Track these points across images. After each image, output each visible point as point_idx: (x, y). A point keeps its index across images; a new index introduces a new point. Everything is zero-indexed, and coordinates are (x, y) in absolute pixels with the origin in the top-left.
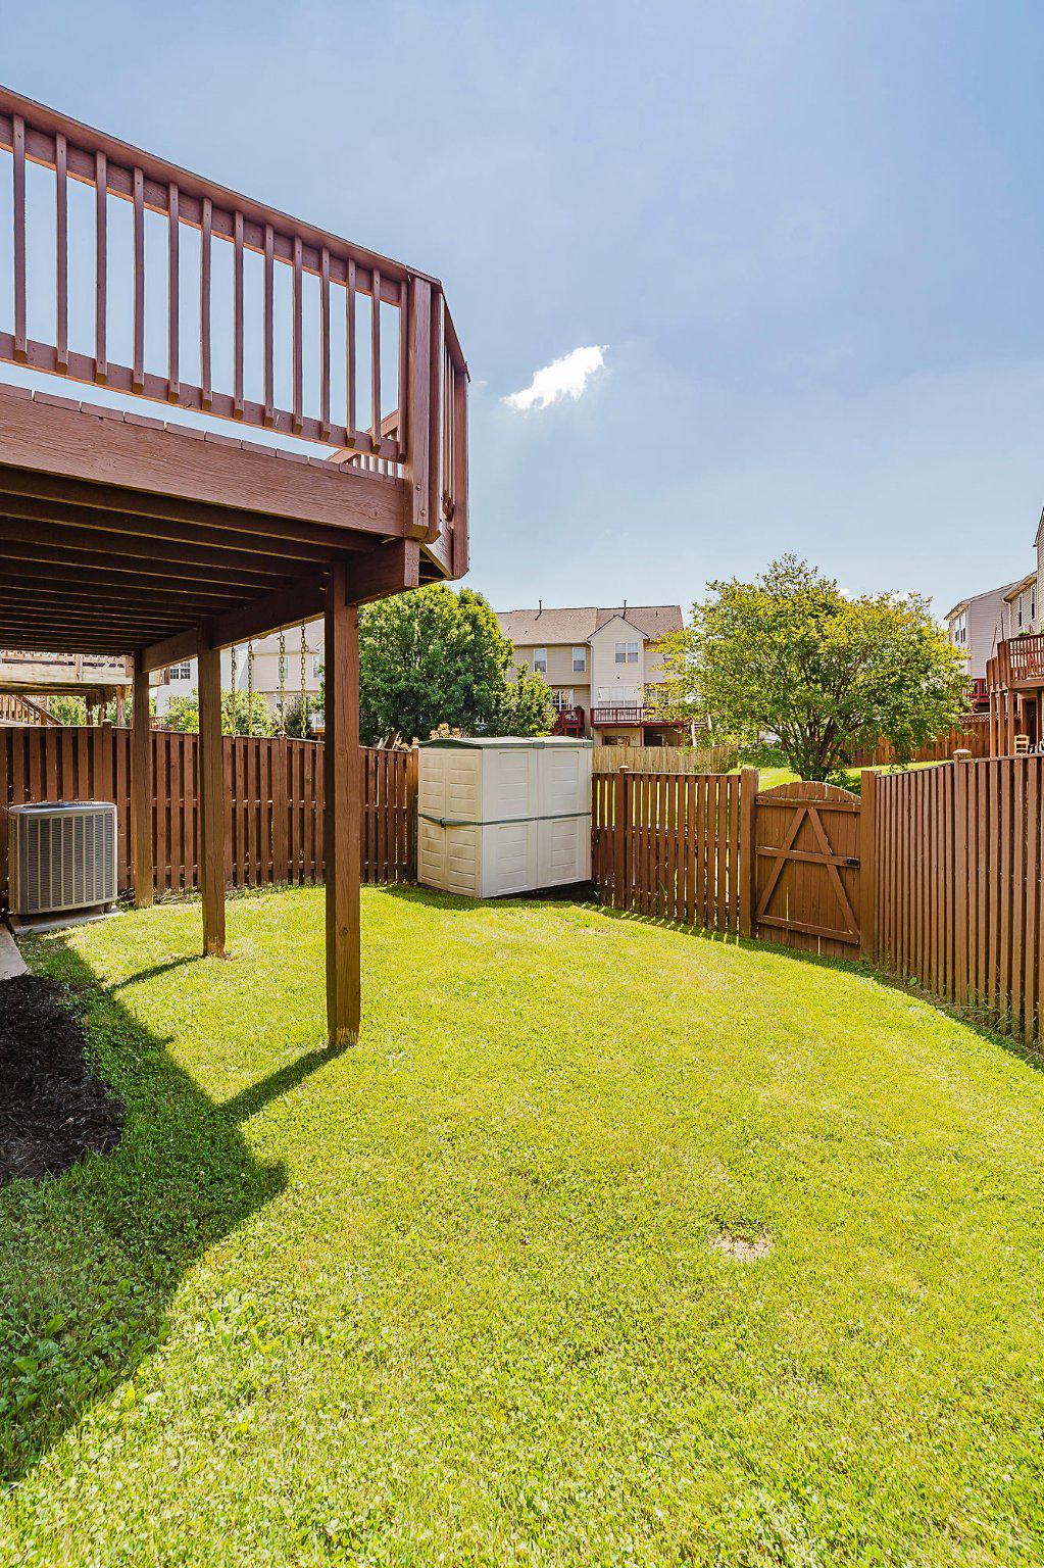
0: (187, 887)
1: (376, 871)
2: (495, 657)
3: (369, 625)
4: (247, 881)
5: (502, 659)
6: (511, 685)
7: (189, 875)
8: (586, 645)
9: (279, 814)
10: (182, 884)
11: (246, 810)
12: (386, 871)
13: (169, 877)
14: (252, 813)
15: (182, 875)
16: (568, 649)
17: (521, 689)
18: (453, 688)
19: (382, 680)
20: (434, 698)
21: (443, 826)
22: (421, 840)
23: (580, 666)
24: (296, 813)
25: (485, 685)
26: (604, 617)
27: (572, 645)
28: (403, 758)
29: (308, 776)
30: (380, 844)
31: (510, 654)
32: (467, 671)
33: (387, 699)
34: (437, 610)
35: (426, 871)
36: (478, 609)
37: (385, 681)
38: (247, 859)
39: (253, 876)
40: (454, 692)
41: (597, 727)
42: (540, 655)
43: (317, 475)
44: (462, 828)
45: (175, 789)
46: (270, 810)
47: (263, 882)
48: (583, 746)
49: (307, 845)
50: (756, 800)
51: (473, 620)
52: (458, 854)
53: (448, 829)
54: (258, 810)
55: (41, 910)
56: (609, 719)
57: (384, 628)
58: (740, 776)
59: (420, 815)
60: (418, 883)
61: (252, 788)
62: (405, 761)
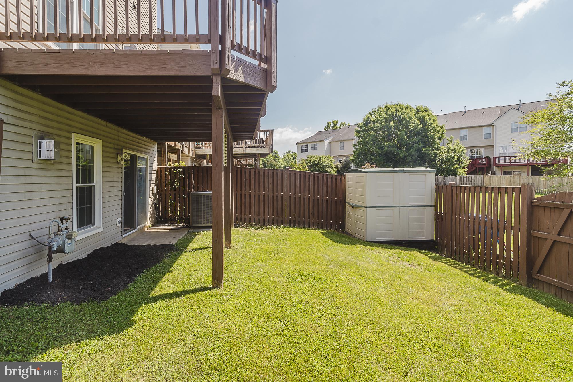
0: (252, 223)
1: (327, 224)
2: (434, 135)
3: (373, 126)
4: (273, 223)
5: (438, 135)
6: (443, 147)
7: (252, 218)
8: (492, 125)
9: (286, 198)
10: (250, 222)
11: (273, 196)
12: (331, 225)
13: (245, 219)
14: (275, 198)
15: (250, 219)
16: (481, 128)
17: (449, 149)
18: (411, 150)
19: (377, 148)
20: (402, 155)
21: (353, 207)
22: (347, 213)
23: (489, 136)
24: (292, 199)
25: (428, 148)
26: (504, 111)
27: (483, 126)
28: (340, 177)
29: (297, 184)
30: (328, 213)
31: (443, 132)
32: (418, 142)
33: (380, 157)
34: (403, 116)
35: (349, 227)
36: (425, 114)
37: (379, 149)
38: (273, 215)
39: (275, 221)
40: (411, 152)
41: (498, 166)
42: (464, 132)
43: (172, 56)
44: (359, 208)
45: (248, 188)
46: (282, 197)
47: (279, 224)
48: (429, 171)
49: (297, 211)
50: (532, 202)
51: (422, 120)
52: (358, 220)
53: (355, 208)
54: (278, 197)
55: (200, 225)
56: (507, 162)
57: (379, 127)
58: (520, 188)
59: (346, 202)
60: (345, 232)
61: (275, 189)
62: (341, 179)
